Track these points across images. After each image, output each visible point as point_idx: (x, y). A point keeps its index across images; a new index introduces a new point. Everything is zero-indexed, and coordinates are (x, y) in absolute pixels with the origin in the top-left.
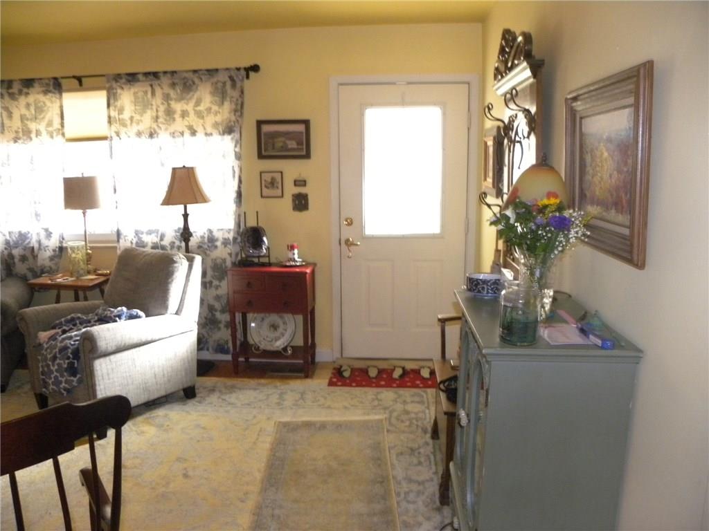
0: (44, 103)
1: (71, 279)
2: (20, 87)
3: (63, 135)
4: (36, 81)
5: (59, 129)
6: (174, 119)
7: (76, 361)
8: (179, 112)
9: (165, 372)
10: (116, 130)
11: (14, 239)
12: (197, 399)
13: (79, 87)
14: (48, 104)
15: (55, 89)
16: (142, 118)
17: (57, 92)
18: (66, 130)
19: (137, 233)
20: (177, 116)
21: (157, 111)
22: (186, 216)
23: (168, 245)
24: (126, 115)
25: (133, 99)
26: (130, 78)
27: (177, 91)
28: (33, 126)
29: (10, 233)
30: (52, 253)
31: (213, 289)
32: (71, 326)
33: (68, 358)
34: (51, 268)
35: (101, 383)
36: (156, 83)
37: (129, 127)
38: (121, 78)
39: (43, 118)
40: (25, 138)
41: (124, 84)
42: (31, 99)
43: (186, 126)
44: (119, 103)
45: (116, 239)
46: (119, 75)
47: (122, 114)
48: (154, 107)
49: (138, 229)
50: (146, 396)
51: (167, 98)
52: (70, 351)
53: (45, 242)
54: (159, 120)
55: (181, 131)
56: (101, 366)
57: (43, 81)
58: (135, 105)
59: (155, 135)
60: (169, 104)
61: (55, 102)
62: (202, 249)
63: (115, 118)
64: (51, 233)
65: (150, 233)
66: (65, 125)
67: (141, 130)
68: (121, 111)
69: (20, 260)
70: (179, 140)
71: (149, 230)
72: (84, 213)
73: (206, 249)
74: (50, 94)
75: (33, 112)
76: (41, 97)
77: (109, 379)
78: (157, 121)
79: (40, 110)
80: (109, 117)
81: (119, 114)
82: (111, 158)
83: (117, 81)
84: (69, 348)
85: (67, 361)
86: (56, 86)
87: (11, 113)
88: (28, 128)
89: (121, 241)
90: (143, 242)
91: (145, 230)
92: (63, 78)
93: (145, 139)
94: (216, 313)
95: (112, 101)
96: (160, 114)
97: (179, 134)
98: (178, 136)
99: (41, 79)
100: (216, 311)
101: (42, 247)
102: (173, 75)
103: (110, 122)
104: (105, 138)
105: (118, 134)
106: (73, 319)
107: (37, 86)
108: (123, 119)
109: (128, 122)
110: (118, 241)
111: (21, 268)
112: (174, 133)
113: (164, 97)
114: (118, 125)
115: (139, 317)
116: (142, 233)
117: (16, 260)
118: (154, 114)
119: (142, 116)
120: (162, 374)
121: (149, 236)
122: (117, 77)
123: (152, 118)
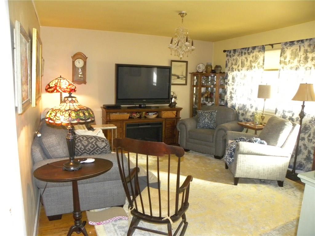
0: (258, 55)
1: (252, 125)
2: (252, 50)
3: (263, 68)
4: (257, 47)
5: (262, 66)
6: (308, 61)
7: (233, 153)
8: (310, 58)
9: (269, 170)
10: (283, 66)
11: (241, 107)
12: (282, 188)
13: (272, 49)
14: (259, 56)
15: (262, 50)
16: (294, 61)
17: (263, 51)
18: (264, 66)
19: (284, 111)
20: (309, 60)
21: (300, 58)
22: (303, 106)
23: (295, 119)
24: (287, 60)
25: (291, 53)
26: (291, 44)
27: (311, 48)
28: (253, 64)
29: (240, 104)
30: (252, 114)
31: (312, 143)
32: (239, 141)
33: (231, 151)
34: (250, 119)
35: (239, 163)
36: (302, 45)
37: (288, 65)
38: (287, 44)
39: (257, 61)
40: (250, 69)
41: (289, 46)
42: (254, 54)
43: (313, 65)
44: (285, 55)
45: (274, 112)
46: (287, 42)
47: (286, 59)
48: (299, 56)
49: (284, 109)
50: (258, 176)
51: (306, 51)
52: (233, 148)
53: (250, 109)
54: (300, 62)
55: (310, 67)
56: (240, 157)
57: (259, 47)
58: (291, 56)
59: (298, 69)
60: (306, 55)
61: (262, 55)
62: (311, 123)
63: (283, 61)
64: (253, 106)
65: (289, 112)
66: (264, 64)
67: (292, 67)
68: (285, 58)
69: (241, 115)
70: (309, 71)
71: (289, 111)
72: (265, 100)
73: (313, 124)
74: (261, 52)
75: (254, 59)
76: (258, 53)
77: (243, 163)
78: (299, 63)
79: (256, 58)
80: (281, 61)
81: (284, 60)
82: (279, 78)
83: (286, 45)
84: (233, 147)
85: (230, 152)
86: (263, 49)
87: (247, 60)
88: (252, 65)
89: (277, 113)
90: (286, 116)
91: (287, 110)
92: (266, 45)
93: (294, 70)
94: (311, 155)
95: (282, 54)
96: (302, 59)
97: (309, 68)
98: (308, 69)
99: (258, 46)
100: (311, 154)
101: (248, 111)
102: (310, 41)
103: (280, 63)
104: (277, 70)
105: (283, 68)
106: (242, 138)
107: (257, 50)
108: (286, 62)
109: (288, 63)
110: (275, 113)
111: (241, 118)
112: (306, 68)
113: (305, 51)
114: (283, 64)
115: (264, 144)
116: (286, 112)
117: (240, 115)
118: (299, 59)
119: (294, 60)
120: (267, 170)
121: (288, 113)
122: (286, 44)
123: (298, 61)
